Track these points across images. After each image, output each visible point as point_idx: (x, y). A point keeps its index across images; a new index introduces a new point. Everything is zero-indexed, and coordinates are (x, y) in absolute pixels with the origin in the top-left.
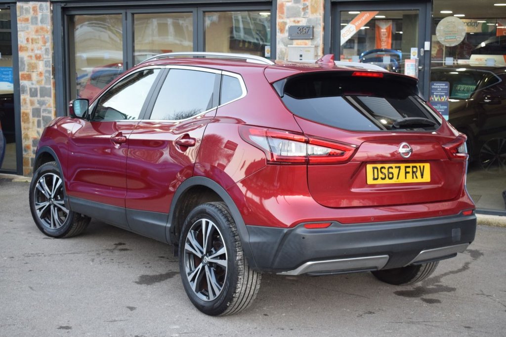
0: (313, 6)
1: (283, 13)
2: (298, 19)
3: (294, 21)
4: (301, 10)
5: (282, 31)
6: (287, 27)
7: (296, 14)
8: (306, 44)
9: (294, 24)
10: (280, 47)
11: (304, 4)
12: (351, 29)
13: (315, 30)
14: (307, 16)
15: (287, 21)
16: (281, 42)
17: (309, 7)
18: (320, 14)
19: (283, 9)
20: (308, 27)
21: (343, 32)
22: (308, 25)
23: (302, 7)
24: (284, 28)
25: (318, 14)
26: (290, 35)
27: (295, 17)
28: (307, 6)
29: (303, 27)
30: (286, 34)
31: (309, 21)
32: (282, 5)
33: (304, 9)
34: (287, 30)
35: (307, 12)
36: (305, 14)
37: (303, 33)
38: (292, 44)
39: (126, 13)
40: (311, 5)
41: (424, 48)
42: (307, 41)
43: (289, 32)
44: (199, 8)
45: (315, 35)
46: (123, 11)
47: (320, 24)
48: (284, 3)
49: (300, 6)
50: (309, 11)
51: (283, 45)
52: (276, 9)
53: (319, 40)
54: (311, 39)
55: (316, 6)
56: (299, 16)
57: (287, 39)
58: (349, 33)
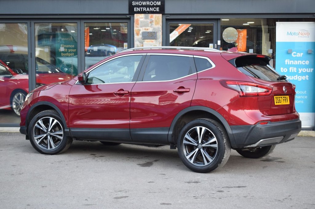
0: (156, 21)
1: (138, 24)
2: (147, 28)
3: (145, 29)
4: (149, 23)
5: (138, 34)
6: (141, 32)
7: (146, 25)
8: (152, 42)
9: (145, 31)
10: (136, 43)
11: (151, 20)
12: (176, 34)
13: (157, 34)
14: (153, 26)
15: (141, 29)
16: (137, 41)
17: (154, 21)
18: (160, 25)
19: (138, 23)
20: (154, 32)
21: (171, 35)
22: (154, 31)
23: (150, 21)
24: (139, 33)
25: (159, 25)
26: (143, 37)
27: (146, 27)
28: (153, 21)
29: (151, 32)
30: (140, 36)
31: (154, 29)
32: (138, 20)
33: (151, 22)
34: (141, 34)
35: (153, 24)
36: (151, 25)
37: (151, 36)
38: (144, 42)
39: (31, 23)
40: (155, 20)
41: (217, 44)
42: (153, 40)
43: (142, 35)
44: (81, 21)
45: (158, 37)
46: (28, 22)
47: (160, 31)
48: (139, 19)
49: (149, 21)
50: (154, 23)
51: (138, 42)
52: (134, 22)
53: (160, 39)
54: (156, 39)
55: (158, 21)
56: (148, 26)
57: (141, 40)
58: (174, 36)
